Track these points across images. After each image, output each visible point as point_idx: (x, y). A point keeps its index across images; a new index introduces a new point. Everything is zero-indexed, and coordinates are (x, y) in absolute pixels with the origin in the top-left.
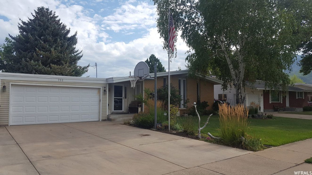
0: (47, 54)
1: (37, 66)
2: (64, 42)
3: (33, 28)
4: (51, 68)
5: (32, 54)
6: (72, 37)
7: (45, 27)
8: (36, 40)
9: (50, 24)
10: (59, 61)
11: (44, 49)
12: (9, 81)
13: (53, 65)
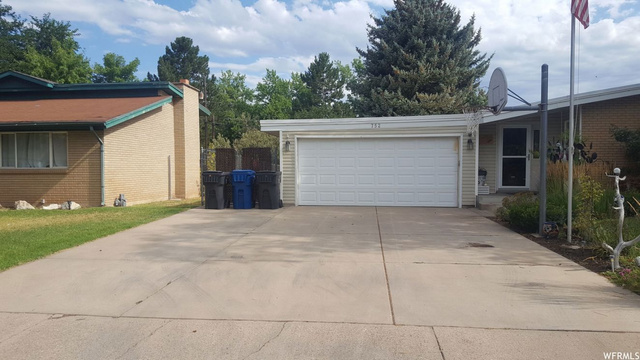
0: (413, 73)
1: (395, 100)
2: (447, 44)
3: (392, 28)
4: (419, 101)
5: (387, 79)
6: (464, 28)
7: (412, 20)
8: (395, 50)
9: (421, 12)
10: (437, 84)
11: (409, 64)
12: (293, 134)
13: (422, 95)
